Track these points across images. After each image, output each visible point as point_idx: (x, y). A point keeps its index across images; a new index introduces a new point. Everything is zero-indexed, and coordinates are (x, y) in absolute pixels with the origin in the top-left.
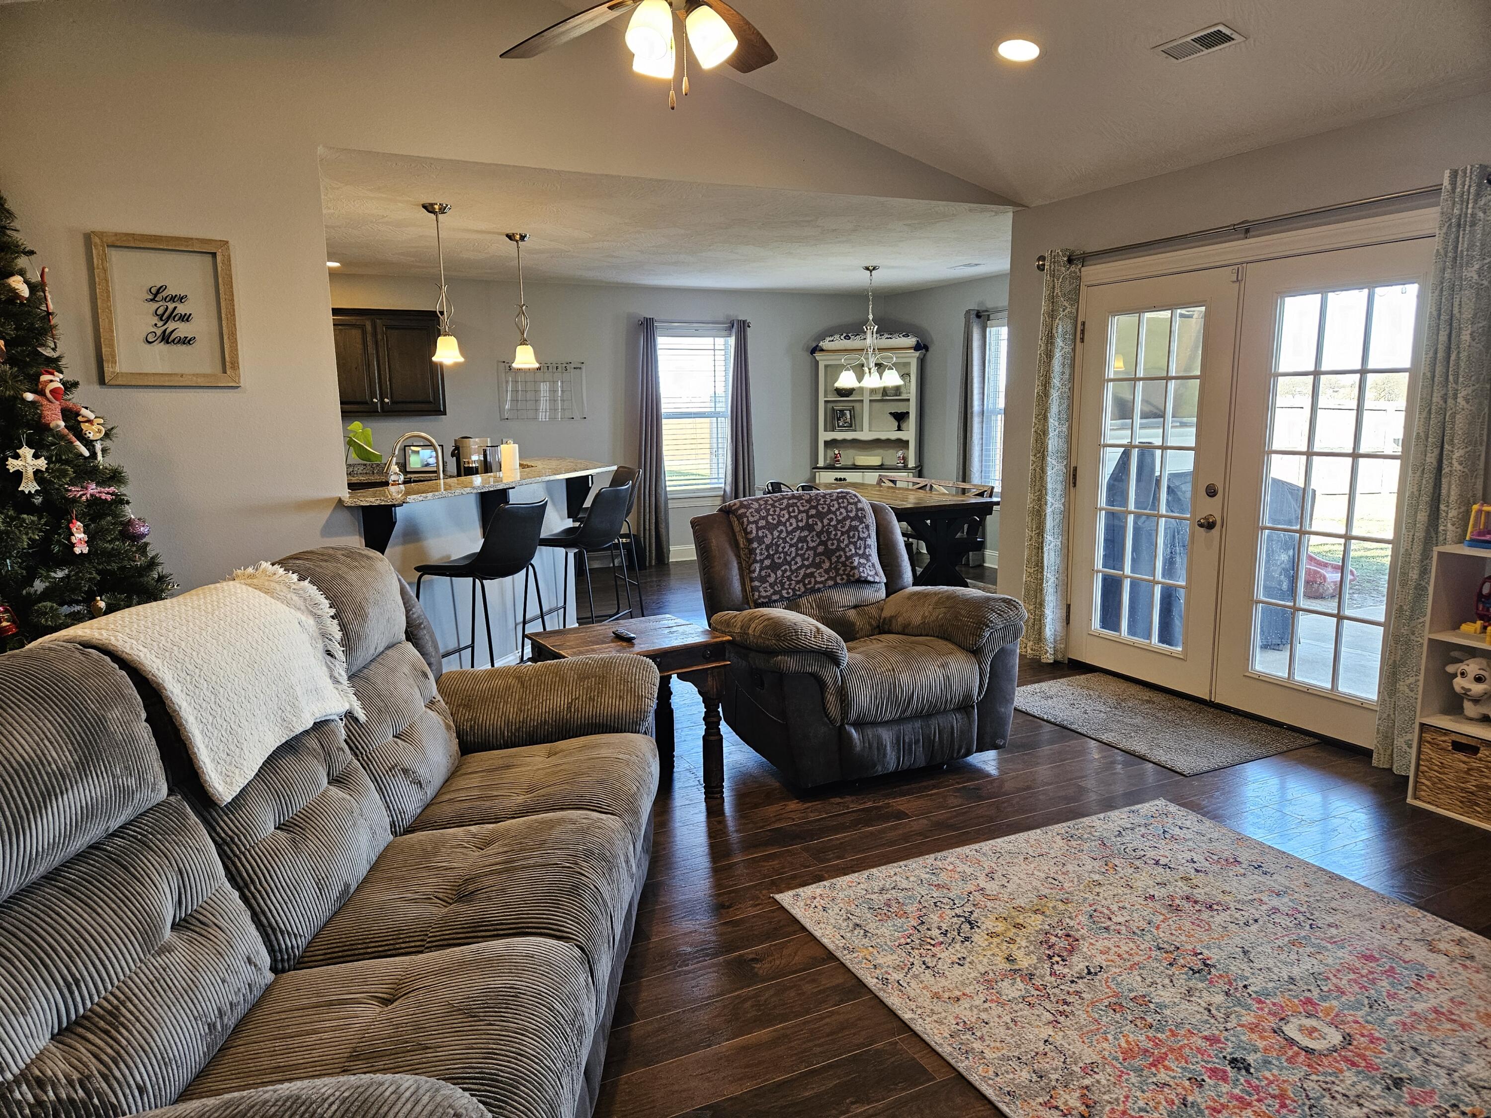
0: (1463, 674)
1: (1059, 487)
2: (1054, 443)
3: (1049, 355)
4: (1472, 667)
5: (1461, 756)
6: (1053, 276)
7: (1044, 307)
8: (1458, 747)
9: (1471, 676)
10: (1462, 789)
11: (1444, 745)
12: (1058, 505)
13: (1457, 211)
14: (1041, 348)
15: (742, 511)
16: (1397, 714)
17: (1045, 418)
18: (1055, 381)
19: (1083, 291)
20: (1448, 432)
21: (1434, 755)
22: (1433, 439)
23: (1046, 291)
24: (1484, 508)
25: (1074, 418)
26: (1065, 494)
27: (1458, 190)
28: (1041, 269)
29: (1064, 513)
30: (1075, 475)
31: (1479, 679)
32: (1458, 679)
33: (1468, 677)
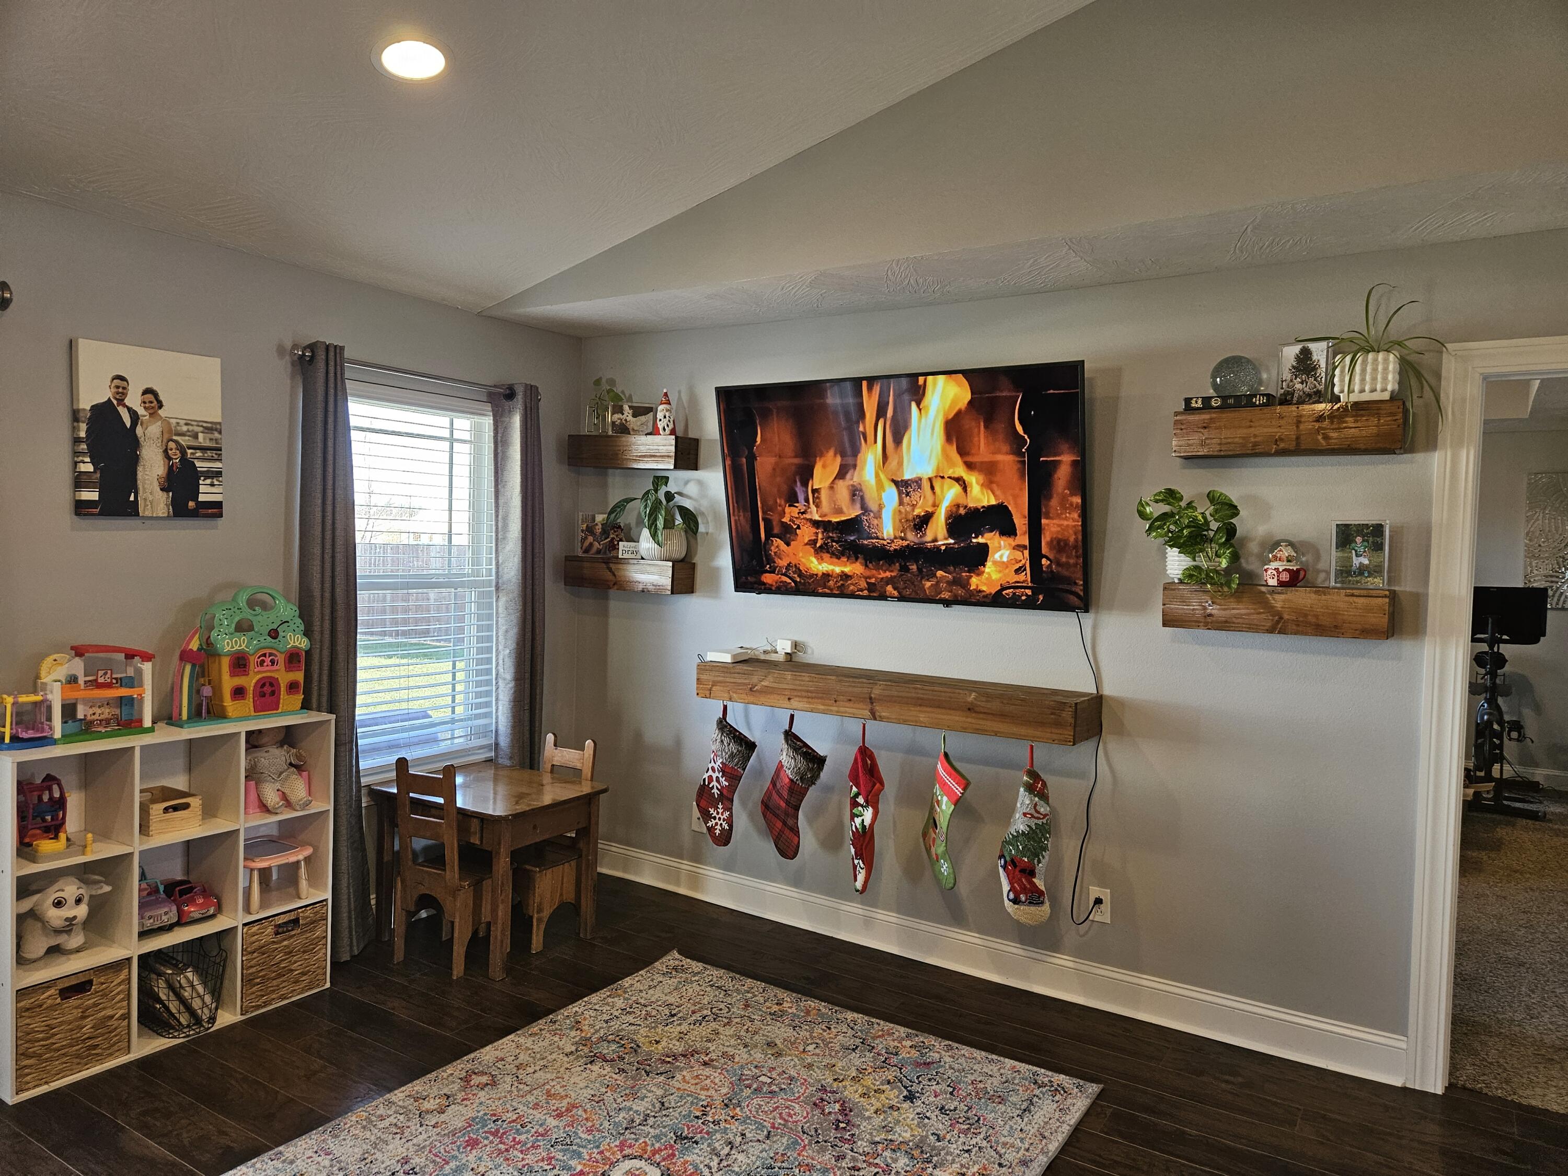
0: (57, 905)
4: (68, 889)
5: (73, 1001)
8: (66, 993)
9: (71, 901)
10: (77, 1041)
11: (48, 1002)
21: (36, 1022)
24: (17, 700)
31: (78, 901)
32: (53, 912)
33: (68, 904)
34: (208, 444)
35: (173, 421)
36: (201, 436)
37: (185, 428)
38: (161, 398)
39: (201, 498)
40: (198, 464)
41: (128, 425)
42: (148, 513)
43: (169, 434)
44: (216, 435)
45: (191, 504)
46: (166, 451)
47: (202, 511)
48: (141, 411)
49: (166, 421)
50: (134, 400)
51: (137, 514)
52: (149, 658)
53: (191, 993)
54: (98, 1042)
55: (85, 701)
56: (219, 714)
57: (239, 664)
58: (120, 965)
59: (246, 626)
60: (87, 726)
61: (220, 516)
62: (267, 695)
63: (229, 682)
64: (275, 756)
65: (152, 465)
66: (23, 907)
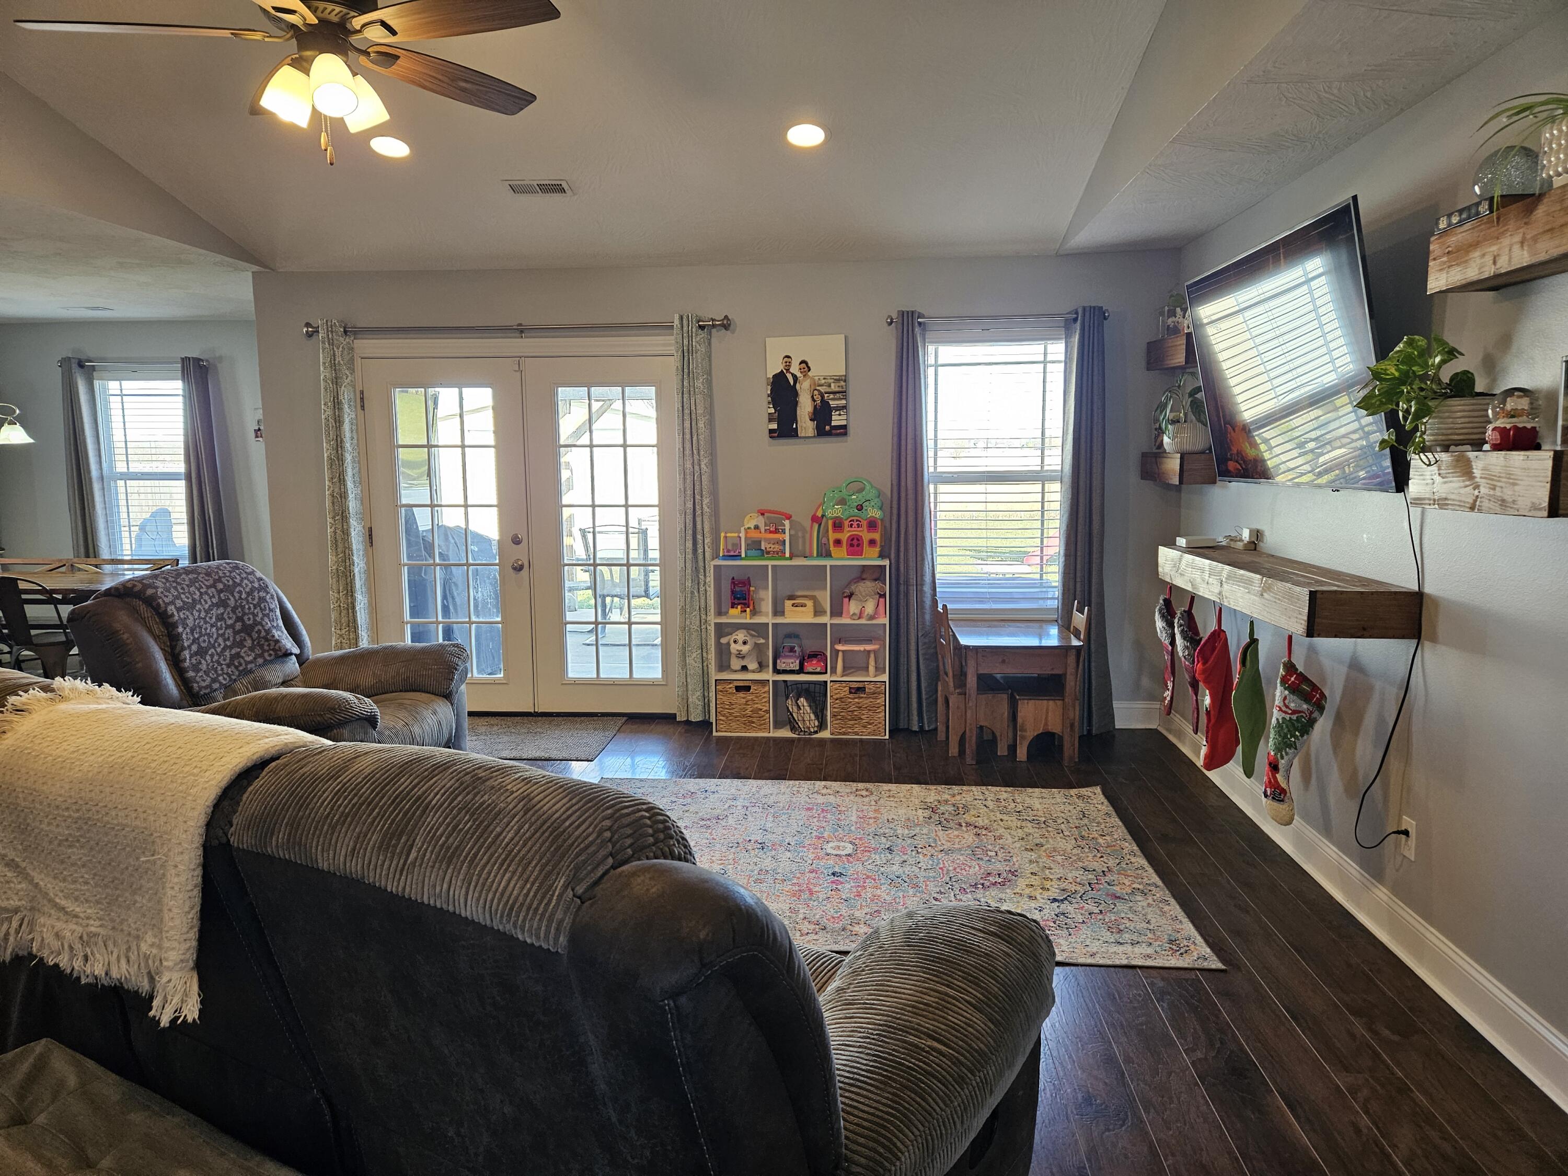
0: (735, 642)
1: (361, 547)
2: (353, 505)
3: (339, 421)
4: (741, 636)
5: (741, 694)
6: (331, 344)
7: (324, 373)
8: (738, 689)
9: (741, 642)
10: (744, 716)
11: (730, 690)
12: (362, 565)
13: (686, 342)
14: (326, 412)
15: (150, 592)
16: (689, 680)
17: (342, 481)
18: (348, 445)
19: (358, 362)
20: (697, 487)
21: (725, 699)
22: (689, 492)
23: (324, 358)
24: (728, 535)
25: (365, 481)
26: (366, 554)
27: (685, 329)
28: (309, 335)
29: (367, 572)
30: (371, 535)
31: (745, 643)
32: (733, 645)
33: (739, 643)
34: (837, 389)
35: (816, 378)
36: (832, 385)
37: (823, 381)
38: (810, 365)
39: (833, 423)
40: (831, 403)
41: (792, 383)
42: (803, 435)
43: (815, 387)
44: (843, 383)
45: (827, 428)
46: (812, 397)
47: (834, 431)
48: (799, 374)
49: (812, 378)
50: (795, 369)
51: (797, 436)
52: (789, 517)
53: (804, 711)
54: (754, 720)
55: (766, 540)
56: (828, 555)
57: (838, 525)
58: (764, 683)
59: (842, 502)
60: (763, 554)
61: (845, 434)
62: (855, 546)
63: (832, 536)
64: (867, 586)
65: (805, 407)
66: (724, 640)
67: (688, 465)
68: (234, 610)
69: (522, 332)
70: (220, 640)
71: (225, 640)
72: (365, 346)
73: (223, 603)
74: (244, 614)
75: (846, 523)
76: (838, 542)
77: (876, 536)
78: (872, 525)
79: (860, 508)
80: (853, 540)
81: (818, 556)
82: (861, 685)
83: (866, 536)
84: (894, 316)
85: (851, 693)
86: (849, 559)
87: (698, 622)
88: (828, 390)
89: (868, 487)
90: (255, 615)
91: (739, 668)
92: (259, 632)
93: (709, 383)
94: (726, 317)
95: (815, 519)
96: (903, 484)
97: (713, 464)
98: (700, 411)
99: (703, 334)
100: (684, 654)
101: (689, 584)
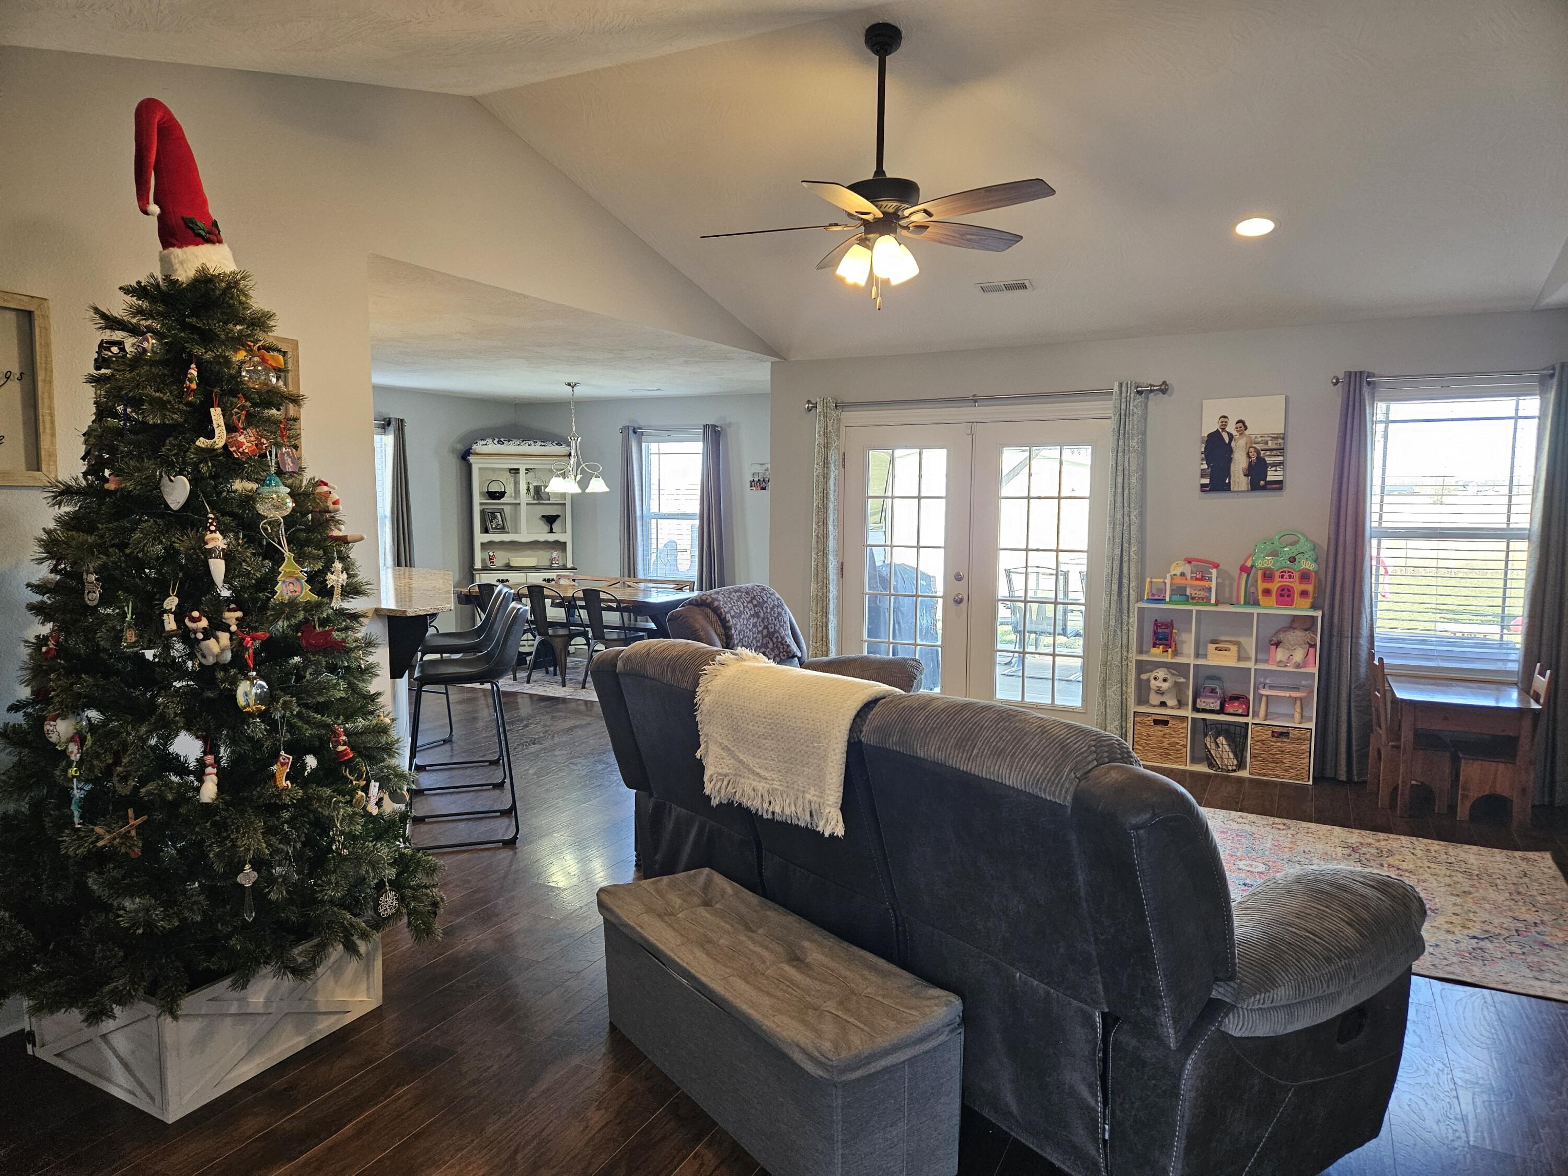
0: (1155, 679)
1: (835, 577)
2: (832, 544)
3: (826, 477)
4: (1161, 673)
5: (1159, 727)
6: (825, 416)
7: (819, 439)
8: (1156, 722)
9: (1161, 679)
10: (1161, 748)
11: (1149, 723)
12: (835, 592)
13: (1123, 407)
14: (818, 470)
15: (716, 603)
16: (1108, 710)
17: (825, 524)
18: (831, 497)
19: (843, 429)
20: (1126, 536)
21: (1143, 730)
22: (1118, 540)
23: (820, 428)
24: (1154, 580)
25: (842, 525)
26: (838, 585)
27: (1124, 395)
28: (809, 410)
29: (838, 598)
30: (842, 569)
31: (1165, 680)
32: (1153, 682)
33: (1159, 680)
34: (1274, 447)
35: (1253, 437)
36: (1270, 443)
37: (1260, 439)
38: (1247, 424)
39: (1268, 479)
40: (1267, 459)
41: (1227, 440)
42: (1236, 489)
43: (1251, 444)
44: (1280, 441)
45: (1262, 483)
46: (1248, 454)
47: (1268, 486)
48: (1234, 433)
49: (1249, 437)
50: (1231, 428)
51: (1230, 490)
52: (1216, 566)
53: (1223, 751)
54: (1171, 752)
55: (1192, 587)
56: (1256, 603)
57: (1268, 576)
58: (1183, 719)
59: (1274, 554)
60: (1188, 599)
61: (1281, 489)
62: (1285, 595)
63: (1261, 586)
64: (1297, 636)
65: (1239, 462)
66: (1144, 677)
67: (1119, 516)
68: (763, 619)
69: (975, 401)
70: (754, 642)
71: (757, 642)
72: (849, 417)
73: (756, 615)
74: (769, 624)
75: (1277, 574)
76: (1267, 592)
77: (1310, 588)
78: (1305, 576)
79: (1293, 560)
80: (1283, 590)
81: (1245, 604)
82: (1284, 730)
83: (1298, 587)
84: (1341, 376)
85: (1273, 736)
86: (1278, 608)
87: (1119, 659)
88: (1266, 447)
89: (1302, 540)
90: (775, 625)
91: (1157, 703)
92: (777, 638)
93: (1143, 442)
94: (1164, 383)
95: (1244, 569)
96: (1341, 538)
97: (1142, 515)
98: (1133, 467)
99: (1140, 399)
100: (1104, 686)
101: (1112, 623)
